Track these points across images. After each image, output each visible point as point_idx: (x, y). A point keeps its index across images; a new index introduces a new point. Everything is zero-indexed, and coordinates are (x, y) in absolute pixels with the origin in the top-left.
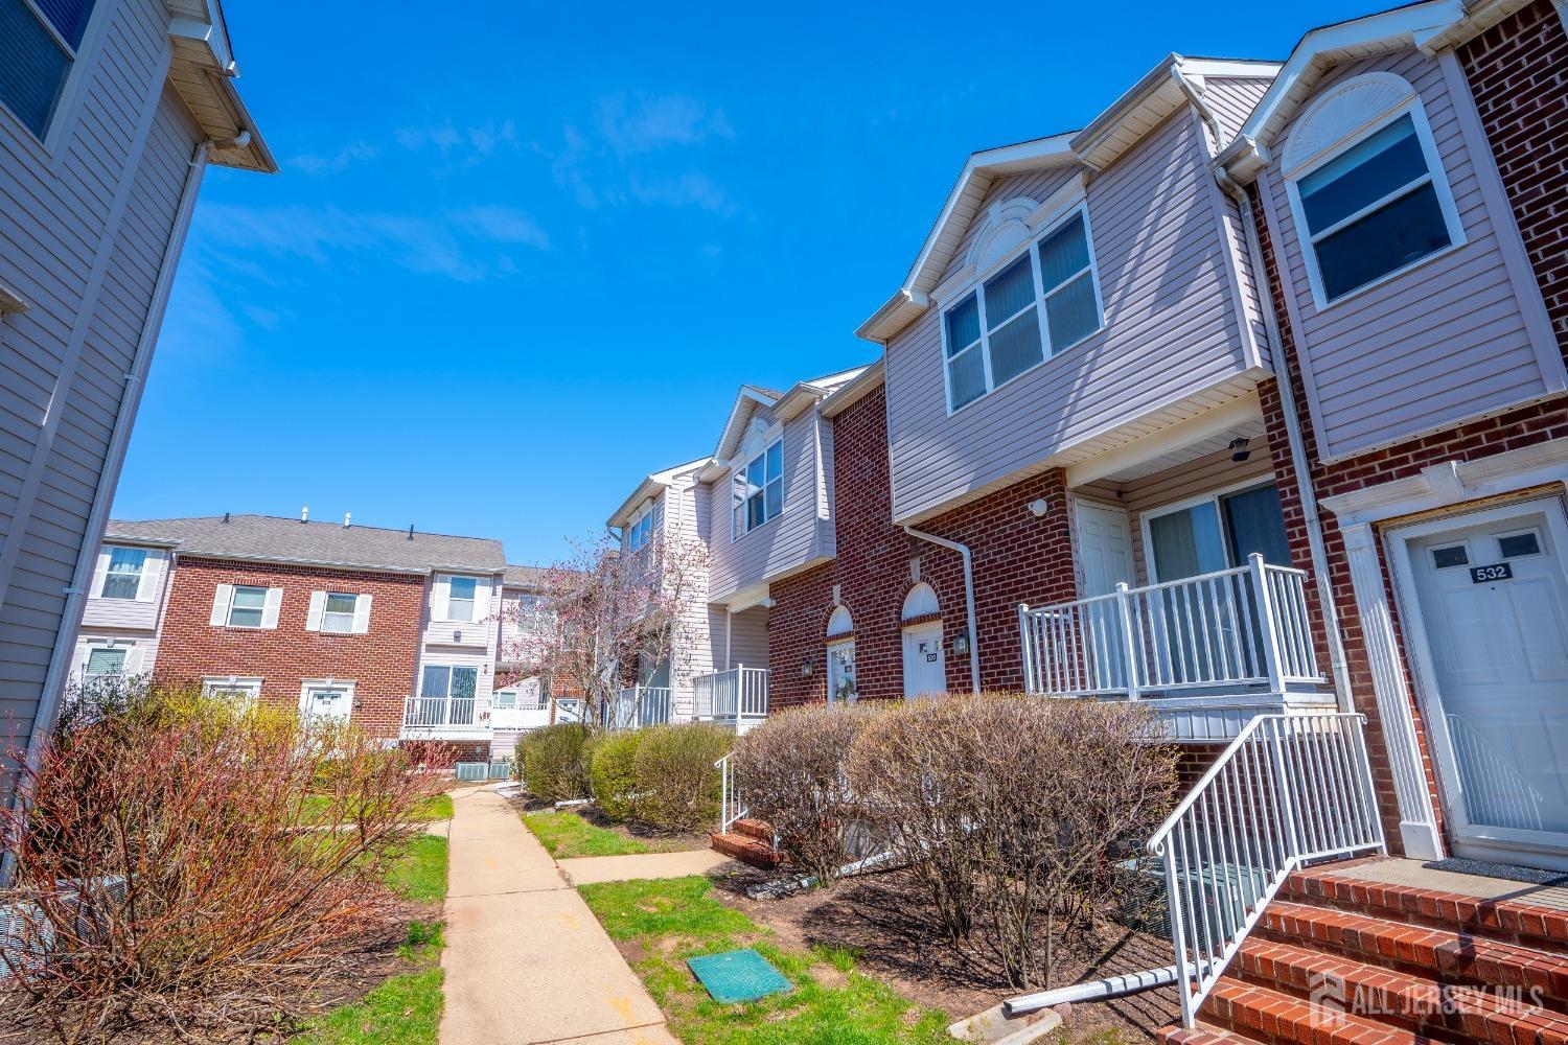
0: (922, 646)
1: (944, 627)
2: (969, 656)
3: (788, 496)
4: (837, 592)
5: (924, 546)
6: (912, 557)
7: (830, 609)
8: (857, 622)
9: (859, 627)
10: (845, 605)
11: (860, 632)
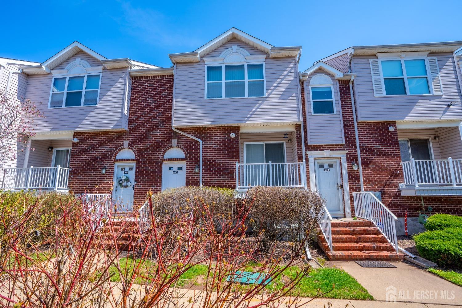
0: (170, 169)
1: (187, 163)
2: (199, 173)
3: (103, 99)
4: (126, 143)
5: (180, 136)
6: (173, 138)
7: (120, 149)
8: (138, 156)
9: (139, 158)
10: (131, 149)
11: (140, 160)
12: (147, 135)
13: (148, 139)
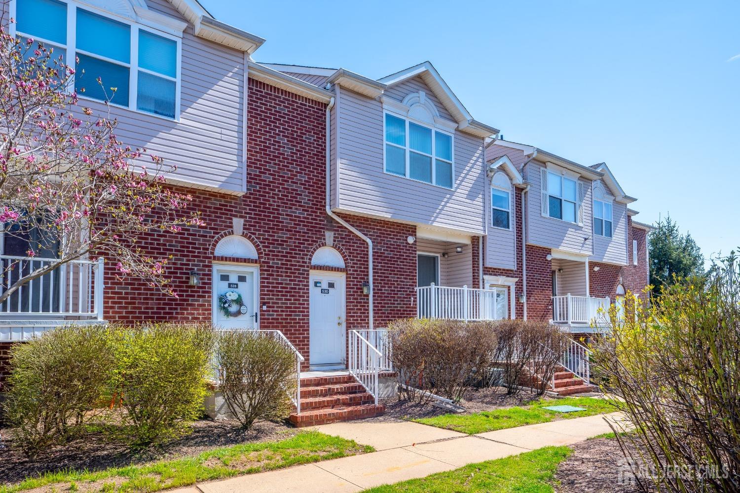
0: (316, 283)
1: (348, 277)
2: (368, 296)
3: (189, 110)
4: (238, 223)
5: (339, 227)
6: (328, 229)
7: (225, 233)
8: (265, 255)
9: (268, 259)
10: (249, 238)
11: (269, 263)
12: (281, 214)
13: (283, 222)
